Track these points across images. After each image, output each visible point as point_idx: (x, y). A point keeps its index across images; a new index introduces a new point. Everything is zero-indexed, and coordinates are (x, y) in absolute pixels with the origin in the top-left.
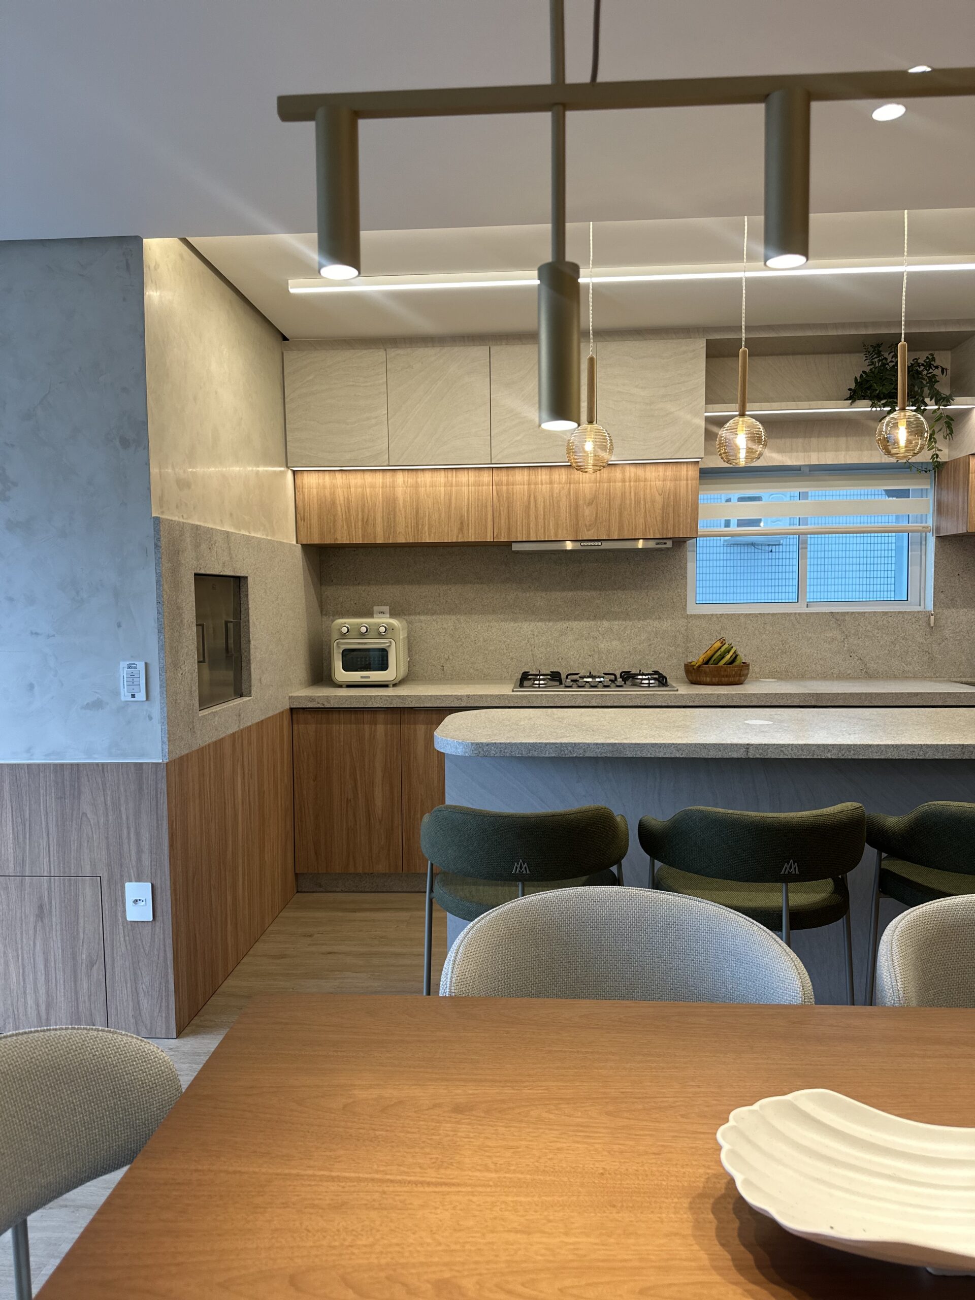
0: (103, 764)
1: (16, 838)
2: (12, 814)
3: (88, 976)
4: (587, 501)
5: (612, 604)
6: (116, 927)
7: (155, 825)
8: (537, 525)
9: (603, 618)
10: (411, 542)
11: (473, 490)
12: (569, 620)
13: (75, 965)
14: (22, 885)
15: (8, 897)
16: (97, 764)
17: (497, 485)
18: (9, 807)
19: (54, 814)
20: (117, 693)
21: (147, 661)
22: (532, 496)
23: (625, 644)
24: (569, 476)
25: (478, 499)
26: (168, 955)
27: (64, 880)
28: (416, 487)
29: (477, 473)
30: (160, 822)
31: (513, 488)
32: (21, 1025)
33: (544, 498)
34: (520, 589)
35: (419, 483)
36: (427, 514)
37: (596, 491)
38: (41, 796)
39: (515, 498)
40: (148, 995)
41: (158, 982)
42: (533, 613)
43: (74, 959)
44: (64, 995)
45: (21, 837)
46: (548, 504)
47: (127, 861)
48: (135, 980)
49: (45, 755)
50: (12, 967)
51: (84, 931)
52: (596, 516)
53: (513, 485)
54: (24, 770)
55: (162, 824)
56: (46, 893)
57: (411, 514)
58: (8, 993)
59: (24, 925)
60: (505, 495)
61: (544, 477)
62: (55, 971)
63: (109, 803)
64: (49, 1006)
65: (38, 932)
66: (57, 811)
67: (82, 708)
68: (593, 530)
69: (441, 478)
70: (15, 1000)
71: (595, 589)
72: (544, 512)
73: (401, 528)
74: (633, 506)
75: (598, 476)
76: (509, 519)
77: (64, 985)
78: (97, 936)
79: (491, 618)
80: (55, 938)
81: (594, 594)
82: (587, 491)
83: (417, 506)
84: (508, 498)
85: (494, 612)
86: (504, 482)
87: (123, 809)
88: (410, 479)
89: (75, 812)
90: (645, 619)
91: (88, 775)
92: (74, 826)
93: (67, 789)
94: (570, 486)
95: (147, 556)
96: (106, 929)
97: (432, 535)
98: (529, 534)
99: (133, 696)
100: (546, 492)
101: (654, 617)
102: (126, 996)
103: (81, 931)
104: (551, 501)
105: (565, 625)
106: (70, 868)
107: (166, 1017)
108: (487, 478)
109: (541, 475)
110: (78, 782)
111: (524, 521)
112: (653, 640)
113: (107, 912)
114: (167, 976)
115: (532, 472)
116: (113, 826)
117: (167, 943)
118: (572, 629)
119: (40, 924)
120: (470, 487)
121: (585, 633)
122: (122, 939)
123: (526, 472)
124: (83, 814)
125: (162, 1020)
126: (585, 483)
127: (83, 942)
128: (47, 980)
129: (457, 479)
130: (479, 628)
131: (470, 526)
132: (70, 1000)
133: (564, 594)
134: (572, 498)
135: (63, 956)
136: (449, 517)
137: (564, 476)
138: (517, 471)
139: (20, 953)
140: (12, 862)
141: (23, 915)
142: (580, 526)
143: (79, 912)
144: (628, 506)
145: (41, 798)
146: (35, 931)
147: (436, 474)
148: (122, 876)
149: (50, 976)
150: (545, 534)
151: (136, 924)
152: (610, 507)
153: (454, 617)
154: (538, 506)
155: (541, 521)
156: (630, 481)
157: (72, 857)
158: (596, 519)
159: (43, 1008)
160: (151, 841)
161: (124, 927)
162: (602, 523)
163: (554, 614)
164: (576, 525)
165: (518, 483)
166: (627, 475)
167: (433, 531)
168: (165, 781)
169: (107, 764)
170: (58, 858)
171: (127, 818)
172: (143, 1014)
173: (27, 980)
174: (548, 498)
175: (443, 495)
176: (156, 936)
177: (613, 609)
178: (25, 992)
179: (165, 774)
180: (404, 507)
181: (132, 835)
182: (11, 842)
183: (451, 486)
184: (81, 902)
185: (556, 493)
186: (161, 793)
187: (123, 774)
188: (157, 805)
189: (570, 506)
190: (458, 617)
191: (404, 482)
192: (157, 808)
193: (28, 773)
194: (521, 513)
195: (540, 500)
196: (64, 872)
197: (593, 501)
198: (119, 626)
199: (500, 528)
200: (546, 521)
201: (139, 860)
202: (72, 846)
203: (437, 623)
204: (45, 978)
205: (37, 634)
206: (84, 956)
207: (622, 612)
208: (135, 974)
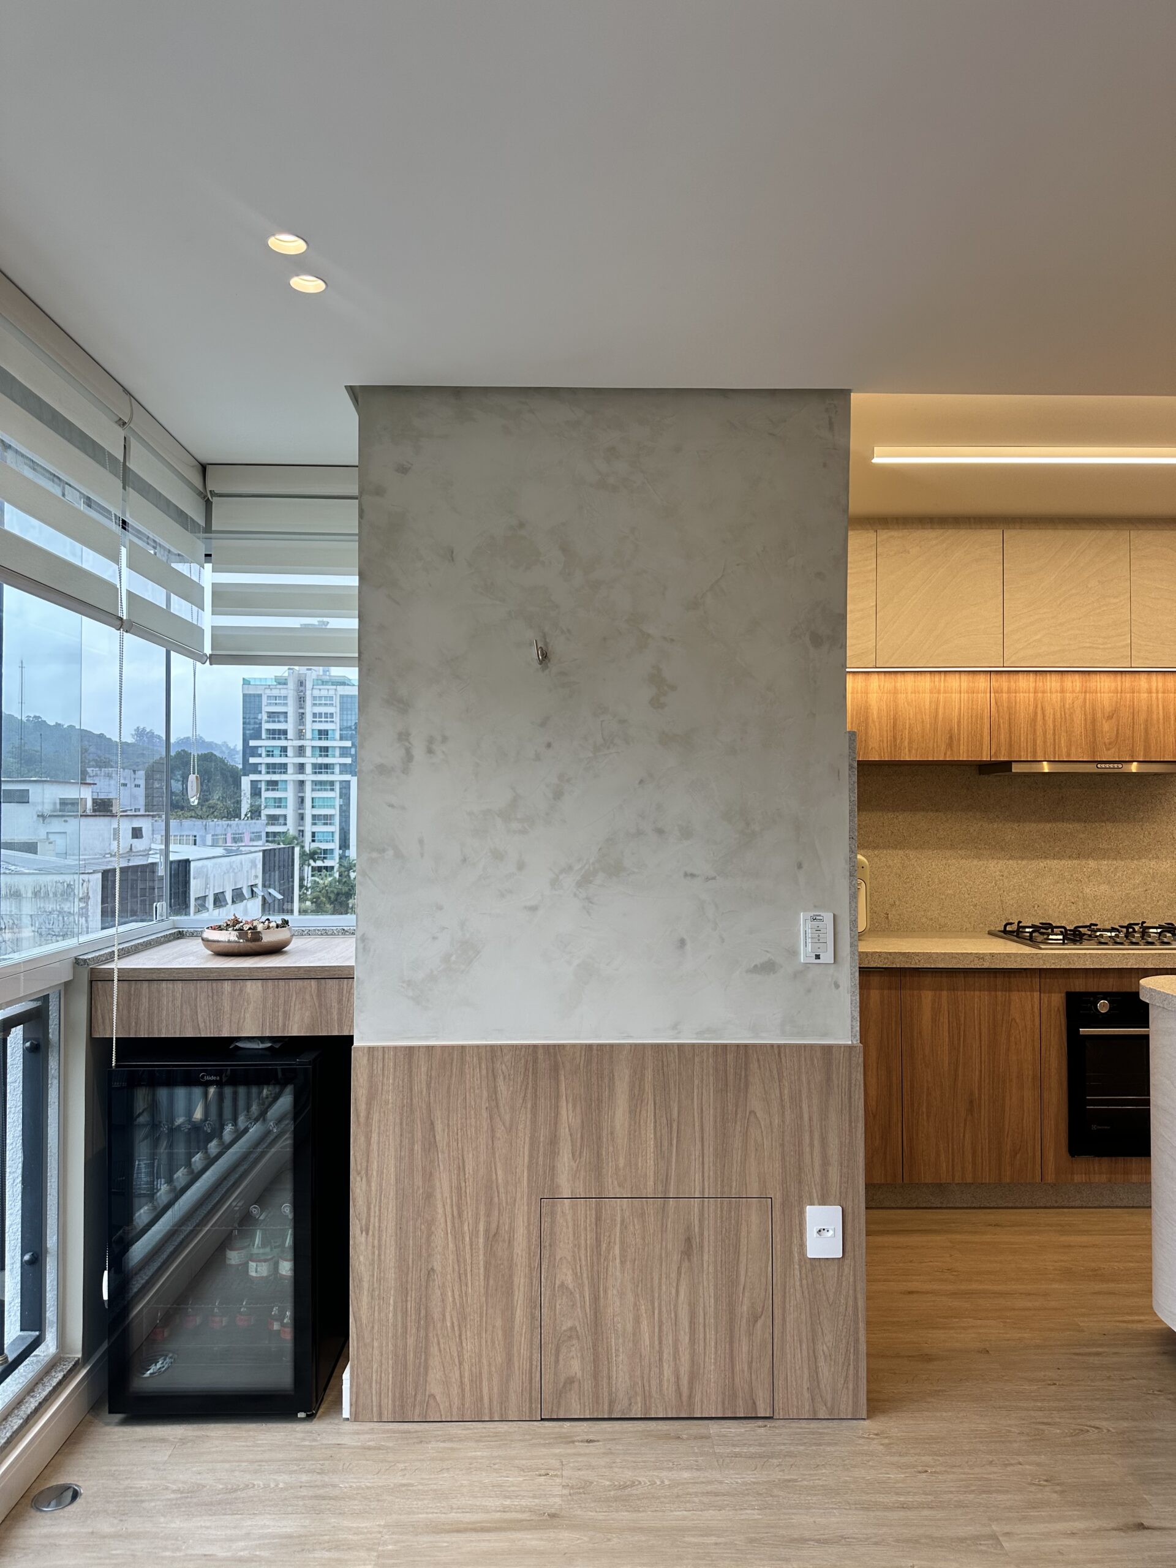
0: (779, 1046)
1: (659, 1145)
2: (655, 1113)
3: (750, 1335)
4: (1106, 715)
5: (1100, 840)
6: (790, 1266)
7: (847, 1129)
8: (1045, 742)
9: (1089, 855)
10: (886, 759)
11: (966, 698)
12: (1046, 858)
13: (731, 1321)
14: (663, 1211)
15: (644, 1227)
16: (772, 1046)
17: (996, 692)
18: (651, 1102)
19: (711, 1112)
20: (794, 953)
21: (836, 913)
22: (1039, 706)
23: (1116, 889)
24: (1084, 683)
25: (972, 709)
26: (859, 1304)
27: (722, 1203)
28: (895, 693)
29: (971, 677)
30: (853, 1124)
31: (1015, 697)
32: (653, 1405)
33: (1054, 709)
34: (985, 819)
35: (899, 688)
36: (907, 727)
37: (1117, 702)
38: (695, 1088)
39: (1018, 709)
40: (831, 1360)
41: (844, 1341)
42: (1002, 849)
43: (732, 1312)
44: (715, 1363)
45: (665, 1144)
46: (1059, 716)
47: (809, 1176)
48: (813, 1339)
49: (697, 1034)
50: (644, 1325)
51: (747, 1272)
52: (1117, 733)
53: (1016, 693)
54: (674, 1053)
55: (856, 1126)
56: (697, 1222)
57: (887, 726)
58: (638, 1360)
59: (664, 1267)
60: (1005, 705)
61: (1054, 684)
62: (705, 1329)
63: (786, 1097)
64: (693, 1377)
65: (683, 1275)
66: (715, 1109)
67: (749, 971)
68: (1113, 749)
69: (926, 682)
70: (646, 1371)
71: (1079, 820)
72: (1054, 726)
73: (873, 743)
74: (1161, 721)
75: (1119, 684)
76: (1010, 733)
77: (716, 1348)
78: (763, 1280)
79: (949, 855)
80: (705, 1284)
81: (1078, 826)
82: (1106, 703)
83: (894, 716)
84: (1009, 708)
85: (952, 847)
86: (1005, 689)
87: (805, 1107)
88: (888, 683)
89: (739, 1111)
90: (1140, 858)
91: (758, 1060)
92: (738, 1128)
93: (731, 1077)
94: (1085, 696)
95: (839, 779)
96: (777, 1269)
97: (914, 751)
98: (1035, 752)
99: (818, 957)
100: (1057, 702)
101: (1150, 856)
102: (800, 1361)
103: (743, 1273)
104: (1063, 713)
105: (1042, 864)
106: (731, 1187)
107: (854, 1390)
108: (983, 685)
109: (1051, 682)
110: (746, 1070)
111: (1029, 736)
112: (1150, 884)
113: (779, 1246)
114: (857, 1333)
115: (1039, 677)
116: (791, 1129)
117: (858, 1288)
118: (1050, 870)
119: (686, 1264)
120: (962, 695)
121: (1066, 874)
122: (798, 1283)
123: (1032, 677)
124: (750, 1113)
125: (848, 1394)
126: (1104, 692)
127: (744, 1288)
128: (693, 1341)
129: (946, 684)
130: (934, 867)
131: (962, 742)
132: (723, 1368)
133: (1041, 826)
134: (1088, 710)
135: (716, 1308)
136: (935, 730)
137: (1078, 684)
138: (1021, 676)
139: (656, 1304)
140: (652, 1179)
141: (663, 1252)
142: (1098, 743)
143: (741, 1247)
144: (1155, 722)
145: (696, 1091)
146: (679, 1273)
147: (920, 677)
148: (800, 1197)
149: (697, 1336)
150: (1055, 754)
151: (817, 1263)
152: (1133, 722)
153: (901, 852)
154: (1047, 718)
155: (1050, 736)
156: (1157, 692)
157: (734, 1170)
158: (1117, 736)
159: (685, 1381)
160: (841, 1150)
161: (800, 1267)
162: (1125, 740)
163: (1028, 850)
164: (1094, 742)
165: (1021, 690)
166: (1154, 684)
167: (915, 746)
168: (861, 1069)
169: (785, 1045)
170: (716, 1173)
171: (810, 1119)
172: (822, 1386)
173: (664, 1342)
174: (1059, 710)
175: (927, 703)
176: (844, 1278)
177: (1101, 846)
178: (661, 1360)
179: (861, 1060)
180: (878, 718)
181: (816, 1143)
182: (652, 1150)
183: (939, 692)
184: (744, 1234)
185: (1069, 704)
186: (855, 1085)
187: (805, 1059)
188: (850, 1102)
189: (1086, 720)
190: (907, 852)
191: (879, 686)
192: (850, 1106)
193: (679, 1057)
194: (1026, 726)
195: (1048, 712)
196: (722, 1192)
197: (1113, 715)
198: (800, 866)
199: (999, 744)
200: (1057, 737)
201: (825, 1174)
202: (735, 1156)
203: (880, 859)
204: (690, 1339)
205: (693, 875)
206: (745, 1308)
207: (1111, 849)
208: (813, 1331)
